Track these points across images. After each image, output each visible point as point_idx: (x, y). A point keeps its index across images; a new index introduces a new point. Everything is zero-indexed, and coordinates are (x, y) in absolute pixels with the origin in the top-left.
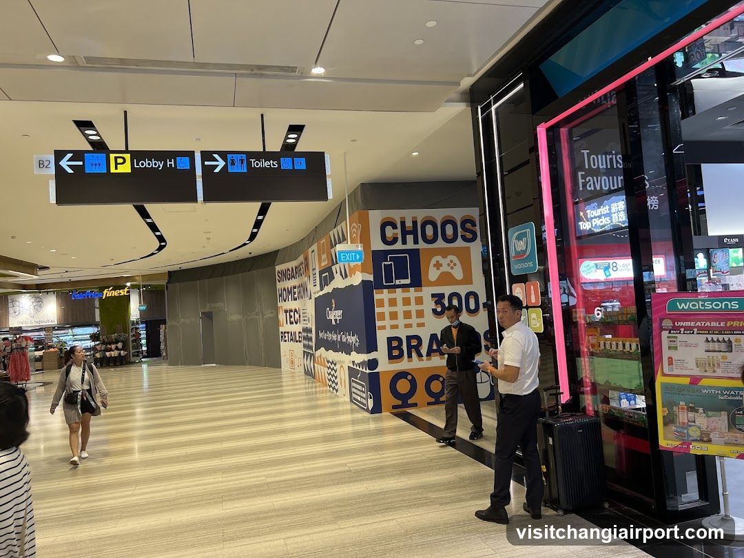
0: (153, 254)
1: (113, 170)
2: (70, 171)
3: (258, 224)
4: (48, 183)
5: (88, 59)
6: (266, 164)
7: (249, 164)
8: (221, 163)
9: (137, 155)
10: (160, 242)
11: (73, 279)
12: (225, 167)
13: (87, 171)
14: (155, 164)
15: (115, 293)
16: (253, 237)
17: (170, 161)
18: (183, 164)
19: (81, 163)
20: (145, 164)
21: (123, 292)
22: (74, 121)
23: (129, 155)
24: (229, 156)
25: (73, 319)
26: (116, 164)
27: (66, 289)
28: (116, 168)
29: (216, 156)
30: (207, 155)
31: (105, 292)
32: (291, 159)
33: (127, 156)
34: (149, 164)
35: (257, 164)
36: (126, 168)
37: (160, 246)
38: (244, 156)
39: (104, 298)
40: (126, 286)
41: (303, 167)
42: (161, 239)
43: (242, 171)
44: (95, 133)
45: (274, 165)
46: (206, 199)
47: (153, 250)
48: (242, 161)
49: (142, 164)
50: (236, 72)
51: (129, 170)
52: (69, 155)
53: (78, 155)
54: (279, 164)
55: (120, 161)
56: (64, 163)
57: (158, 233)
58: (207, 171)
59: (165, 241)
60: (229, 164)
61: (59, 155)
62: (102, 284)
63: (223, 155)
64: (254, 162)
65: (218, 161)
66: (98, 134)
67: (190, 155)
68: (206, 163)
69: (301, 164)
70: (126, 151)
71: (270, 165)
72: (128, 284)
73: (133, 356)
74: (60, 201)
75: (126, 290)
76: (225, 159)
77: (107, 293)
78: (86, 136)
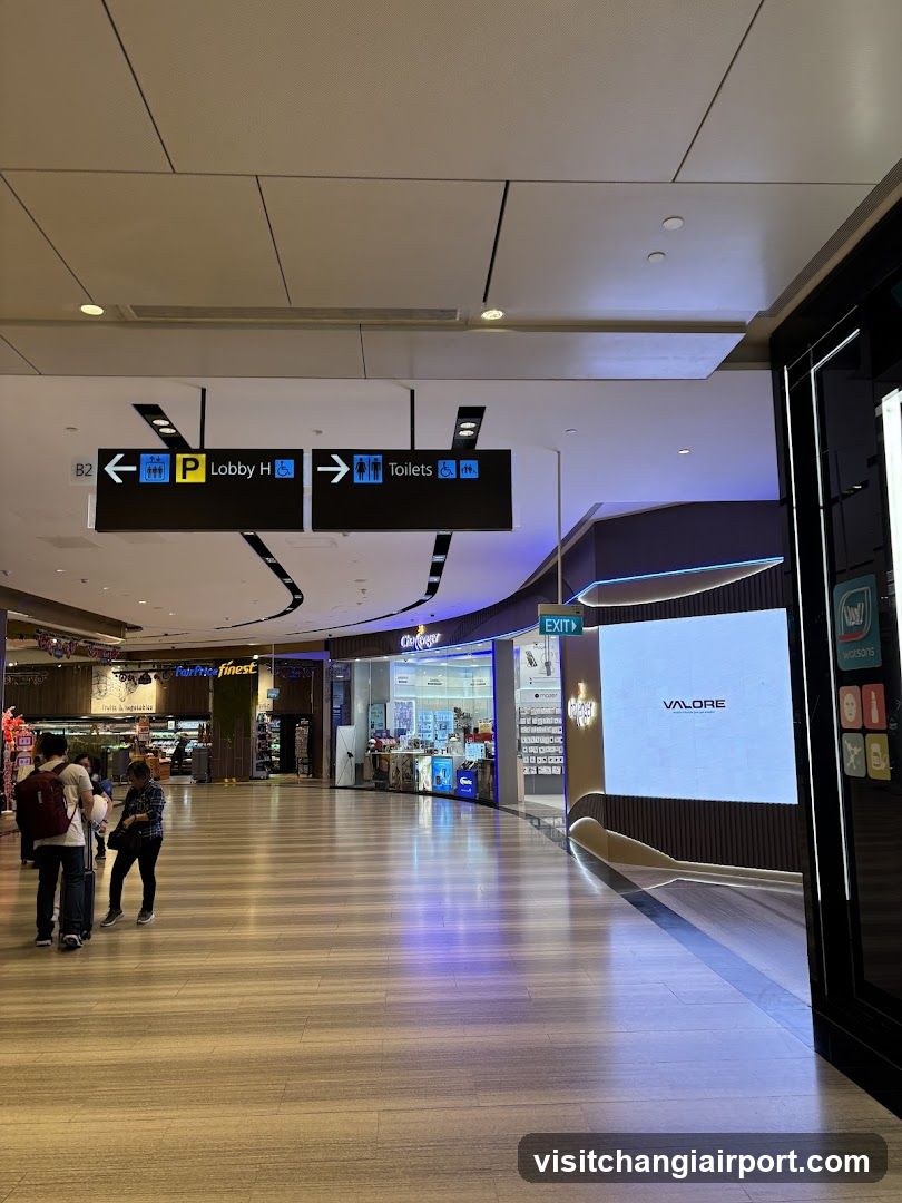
0: (285, 612)
1: (179, 479)
2: (118, 480)
3: (437, 569)
4: (87, 498)
5: (138, 310)
6: (413, 471)
7: (387, 470)
8: (343, 469)
9: (217, 457)
10: (293, 594)
11: (178, 647)
12: (349, 476)
13: (143, 479)
14: (242, 470)
15: (236, 670)
16: (432, 589)
17: (266, 465)
18: (285, 469)
19: (133, 468)
20: (229, 470)
21: (248, 669)
22: (135, 405)
23: (204, 456)
24: (357, 458)
25: (176, 705)
26: (185, 470)
27: (168, 661)
28: (184, 477)
29: (335, 457)
30: (322, 457)
31: (222, 668)
32: (454, 462)
33: (202, 458)
34: (233, 470)
35: (400, 471)
36: (197, 477)
37: (294, 600)
38: (379, 457)
39: (220, 675)
40: (251, 660)
41: (475, 475)
42: (293, 588)
43: (376, 482)
44: (167, 423)
45: (426, 472)
46: (316, 527)
47: (285, 607)
48: (376, 465)
49: (223, 470)
50: (360, 321)
51: (203, 480)
52: (119, 457)
53: (132, 456)
54: (435, 470)
55: (190, 464)
56: (110, 469)
57: (288, 581)
58: (321, 480)
59: (299, 592)
60: (355, 471)
61: (105, 456)
62: (220, 654)
63: (347, 455)
64: (395, 467)
65: (338, 465)
66: (171, 426)
67: (296, 455)
68: (320, 469)
69: (470, 469)
70: (201, 450)
71: (420, 472)
72: (256, 657)
73: (258, 768)
74: (101, 526)
75: (252, 665)
76: (349, 462)
77: (226, 670)
78: (157, 429)
